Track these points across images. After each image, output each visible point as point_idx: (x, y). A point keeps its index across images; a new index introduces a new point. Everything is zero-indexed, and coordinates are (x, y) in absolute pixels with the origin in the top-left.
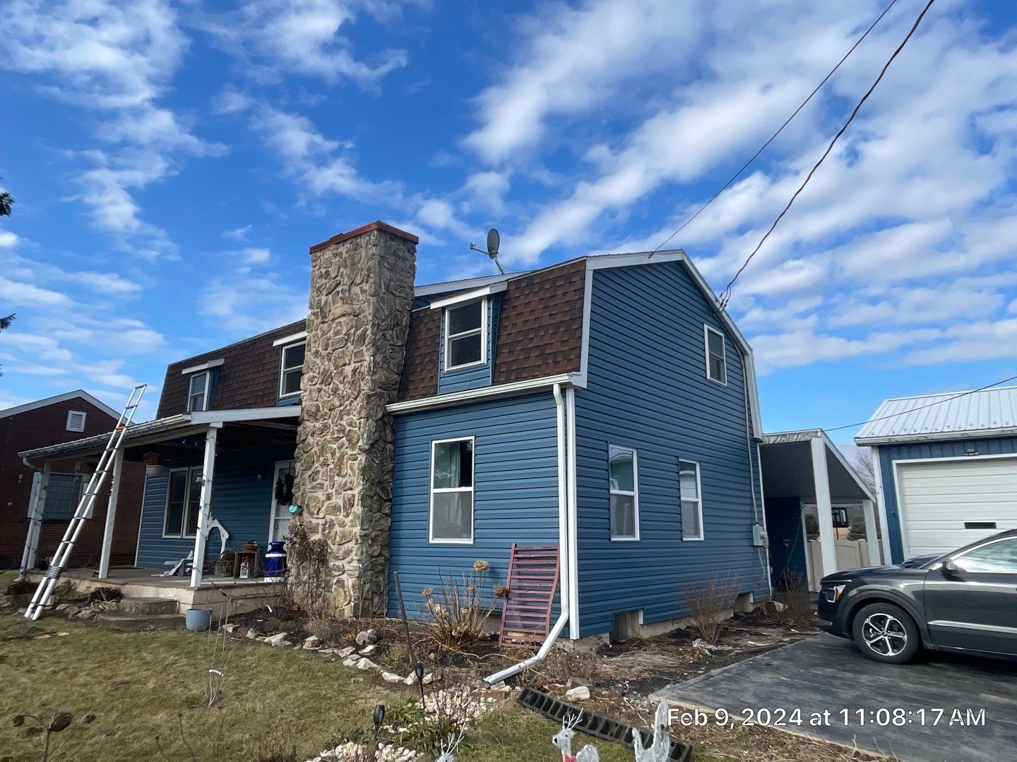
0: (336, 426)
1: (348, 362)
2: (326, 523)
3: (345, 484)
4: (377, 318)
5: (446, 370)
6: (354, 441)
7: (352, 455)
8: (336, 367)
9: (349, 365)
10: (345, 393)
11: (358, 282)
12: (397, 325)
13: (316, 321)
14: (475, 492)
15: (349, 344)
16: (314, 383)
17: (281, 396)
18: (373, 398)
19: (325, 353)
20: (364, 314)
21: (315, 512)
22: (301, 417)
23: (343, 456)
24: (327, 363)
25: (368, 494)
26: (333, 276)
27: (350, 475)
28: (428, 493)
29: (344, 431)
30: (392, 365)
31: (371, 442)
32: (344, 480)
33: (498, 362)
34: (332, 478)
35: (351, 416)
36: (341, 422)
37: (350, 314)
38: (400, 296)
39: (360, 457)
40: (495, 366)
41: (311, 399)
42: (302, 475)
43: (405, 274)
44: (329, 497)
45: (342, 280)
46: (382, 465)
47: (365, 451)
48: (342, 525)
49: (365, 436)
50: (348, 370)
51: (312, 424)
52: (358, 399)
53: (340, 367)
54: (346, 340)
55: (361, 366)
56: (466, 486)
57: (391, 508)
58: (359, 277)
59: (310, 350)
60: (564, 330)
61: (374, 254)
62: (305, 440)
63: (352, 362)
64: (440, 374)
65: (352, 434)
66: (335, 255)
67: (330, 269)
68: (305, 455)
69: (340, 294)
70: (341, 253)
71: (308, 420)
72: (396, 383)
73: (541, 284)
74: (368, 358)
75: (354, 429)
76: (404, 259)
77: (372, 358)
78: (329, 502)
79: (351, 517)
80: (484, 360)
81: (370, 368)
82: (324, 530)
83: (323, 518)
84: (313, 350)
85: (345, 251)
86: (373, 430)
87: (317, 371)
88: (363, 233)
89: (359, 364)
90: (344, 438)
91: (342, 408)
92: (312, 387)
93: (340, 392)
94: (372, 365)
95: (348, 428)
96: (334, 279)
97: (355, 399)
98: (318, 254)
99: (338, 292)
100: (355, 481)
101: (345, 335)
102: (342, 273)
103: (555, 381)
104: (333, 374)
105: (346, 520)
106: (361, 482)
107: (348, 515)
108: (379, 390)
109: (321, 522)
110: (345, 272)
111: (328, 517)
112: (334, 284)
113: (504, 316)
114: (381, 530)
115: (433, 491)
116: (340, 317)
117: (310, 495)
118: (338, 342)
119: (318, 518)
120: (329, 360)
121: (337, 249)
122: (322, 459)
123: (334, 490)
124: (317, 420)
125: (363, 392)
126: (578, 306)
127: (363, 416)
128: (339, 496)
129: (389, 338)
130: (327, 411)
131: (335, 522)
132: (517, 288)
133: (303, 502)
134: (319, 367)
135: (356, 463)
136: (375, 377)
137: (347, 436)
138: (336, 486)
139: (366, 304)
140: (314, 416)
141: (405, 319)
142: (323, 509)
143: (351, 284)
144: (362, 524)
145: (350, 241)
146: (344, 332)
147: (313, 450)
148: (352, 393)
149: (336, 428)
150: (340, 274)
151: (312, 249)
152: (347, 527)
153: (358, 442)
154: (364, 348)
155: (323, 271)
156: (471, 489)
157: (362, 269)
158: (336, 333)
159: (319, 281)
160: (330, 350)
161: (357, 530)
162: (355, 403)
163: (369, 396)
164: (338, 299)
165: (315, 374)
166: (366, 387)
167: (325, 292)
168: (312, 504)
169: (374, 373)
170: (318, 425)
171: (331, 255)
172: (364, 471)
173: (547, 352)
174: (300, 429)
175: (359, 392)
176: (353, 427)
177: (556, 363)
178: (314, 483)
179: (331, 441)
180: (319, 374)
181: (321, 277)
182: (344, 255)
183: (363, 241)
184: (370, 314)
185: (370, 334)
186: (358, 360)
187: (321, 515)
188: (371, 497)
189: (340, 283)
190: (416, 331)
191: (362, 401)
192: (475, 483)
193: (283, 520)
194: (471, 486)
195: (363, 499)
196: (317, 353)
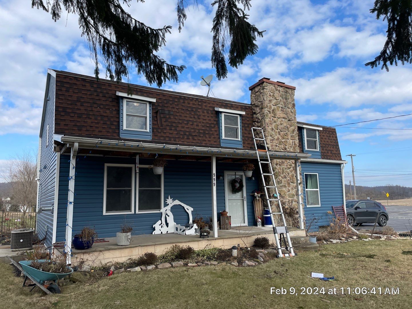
2: (290, 201)
5: (306, 149)
14: (320, 191)
17: (223, 138)
19: (277, 131)
23: (293, 175)
29: (292, 165)
32: (295, 184)
34: (289, 183)
37: (286, 119)
48: (296, 201)
53: (285, 139)
62: (273, 166)
63: (290, 139)
67: (274, 94)
80: (318, 150)
90: (292, 168)
93: (287, 149)
96: (277, 100)
99: (280, 107)
104: (283, 141)
109: (287, 200)
110: (282, 99)
115: (306, 189)
116: (282, 118)
117: (280, 189)
118: (284, 129)
120: (279, 134)
121: (277, 88)
122: (282, 175)
128: (293, 190)
131: (293, 200)
134: (275, 136)
138: (291, 186)
139: (293, 118)
142: (287, 195)
143: (286, 106)
146: (285, 125)
147: (278, 171)
149: (289, 164)
158: (281, 124)
165: (273, 139)
167: (273, 104)
168: (282, 193)
170: (279, 161)
171: (274, 88)
178: (281, 185)
179: (287, 168)
181: (270, 95)
184: (296, 123)
196: (273, 129)
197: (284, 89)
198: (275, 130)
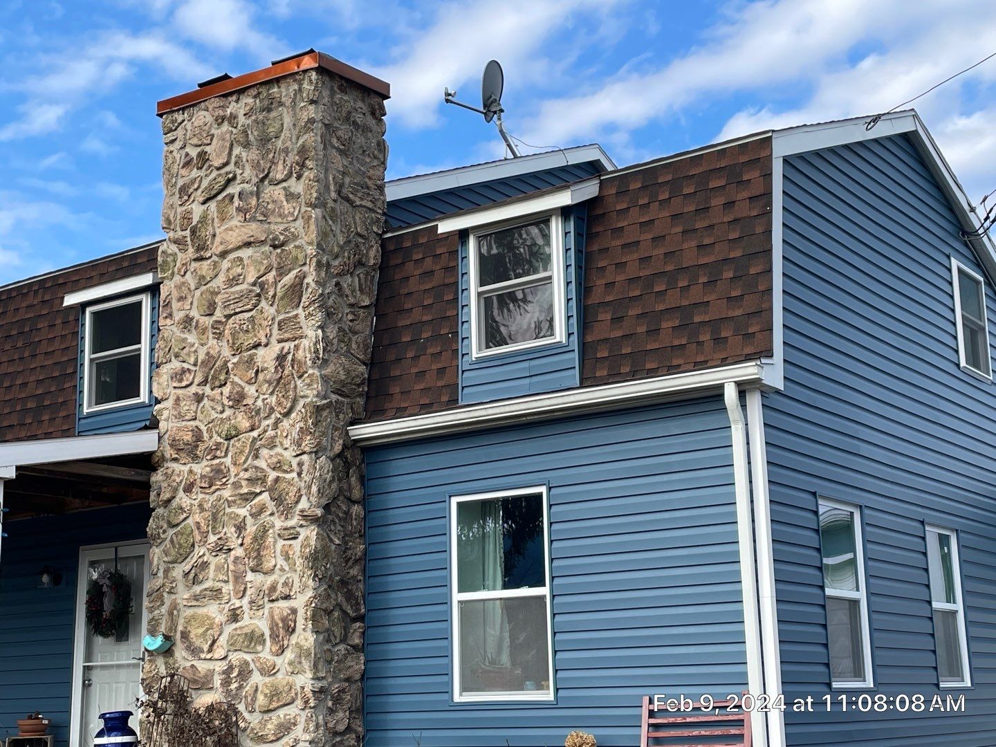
0: (246, 470)
1: (264, 341)
2: (231, 668)
3: (273, 588)
4: (323, 250)
5: (475, 354)
6: (291, 499)
7: (285, 529)
8: (237, 350)
9: (266, 345)
10: (259, 403)
11: (280, 176)
12: (360, 263)
13: (180, 255)
14: (553, 597)
15: (263, 304)
16: (184, 384)
17: (86, 410)
18: (325, 413)
19: (208, 321)
20: (297, 243)
21: (206, 647)
22: (160, 454)
23: (265, 531)
24: (212, 342)
25: (324, 606)
26: (217, 163)
27: (282, 570)
28: (447, 602)
29: (263, 480)
30: (354, 346)
31: (324, 501)
32: (270, 580)
33: (589, 339)
34: (239, 577)
35: (279, 450)
36: (256, 463)
37: (263, 242)
38: (361, 206)
39: (303, 533)
40: (584, 348)
41: (180, 417)
42: (166, 571)
43: (368, 160)
44: (234, 616)
45: (239, 171)
46: (344, 548)
47: (315, 520)
48: (269, 671)
49: (314, 489)
50: (266, 357)
51: (186, 468)
52: (293, 415)
53: (246, 351)
54: (259, 295)
55: (297, 348)
56: (530, 586)
57: (363, 633)
58: (280, 167)
59: (170, 316)
60: (731, 276)
61: (311, 121)
62: (169, 501)
63: (273, 340)
64: (464, 364)
65: (283, 485)
66: (220, 121)
67: (208, 149)
68: (171, 532)
69: (236, 202)
70: (233, 118)
71: (175, 460)
72: (363, 383)
73: (675, 185)
74: (311, 333)
75: (288, 476)
76: (366, 129)
77: (320, 331)
78: (234, 626)
79: (289, 655)
80: (560, 335)
81: (316, 351)
82: (226, 683)
83: (225, 658)
84: (178, 316)
85: (242, 112)
86: (329, 477)
87: (192, 360)
88: (285, 77)
89: (292, 344)
90: (266, 496)
91: (255, 434)
92: (180, 392)
93: (249, 401)
94: (321, 346)
95: (273, 475)
96: (218, 169)
97: (287, 414)
98: (179, 117)
99: (232, 197)
100: (297, 580)
101: (254, 284)
102: (238, 157)
103: (727, 377)
104: (230, 365)
105: (279, 661)
106: (311, 583)
107: (282, 650)
108: (334, 397)
109: (220, 666)
110: (244, 154)
111: (235, 658)
112: (222, 181)
113: (595, 248)
114: (348, 680)
115: (457, 597)
116: (239, 248)
117: (190, 612)
118: (239, 300)
119: (210, 659)
120: (219, 336)
121: (223, 107)
122: (212, 538)
123: (246, 600)
124: (196, 458)
125: (301, 402)
126: (759, 230)
127: (307, 449)
128: (260, 612)
129: (348, 292)
130: (219, 440)
131: (252, 666)
132: (620, 193)
133: (173, 627)
134: (196, 351)
135: (296, 544)
136: (327, 371)
137: (271, 490)
138: (249, 592)
139: (300, 222)
140: (191, 450)
141: (372, 253)
142: (223, 640)
143: (262, 180)
144: (315, 667)
145: (254, 92)
146: (251, 279)
147: (190, 521)
148: (280, 404)
149: (247, 475)
150: (233, 159)
151: (161, 105)
152: (280, 676)
153: (297, 502)
154: (300, 311)
155: (194, 153)
156: (544, 591)
157: (286, 151)
158: (233, 281)
159: (183, 172)
160: (219, 314)
161: (305, 681)
162: (286, 423)
163: (318, 410)
164: (232, 210)
165: (186, 366)
166: (309, 391)
167: (199, 196)
168: (195, 632)
169: (325, 361)
170: (202, 468)
171: (209, 119)
172: (315, 559)
173: (697, 319)
174: (157, 477)
175: (295, 401)
176: (286, 472)
177: (718, 341)
178: (198, 589)
179: (234, 502)
180: (195, 365)
181: (187, 164)
182: (242, 120)
183: (285, 92)
184: (310, 244)
185: (313, 285)
186: (287, 335)
187: (219, 652)
188: (329, 613)
189: (234, 178)
190: (396, 277)
191: (304, 419)
192: (552, 578)
193: (103, 667)
194: (544, 585)
195: (314, 618)
196: (187, 322)
197: (255, 97)
198: (197, 322)
